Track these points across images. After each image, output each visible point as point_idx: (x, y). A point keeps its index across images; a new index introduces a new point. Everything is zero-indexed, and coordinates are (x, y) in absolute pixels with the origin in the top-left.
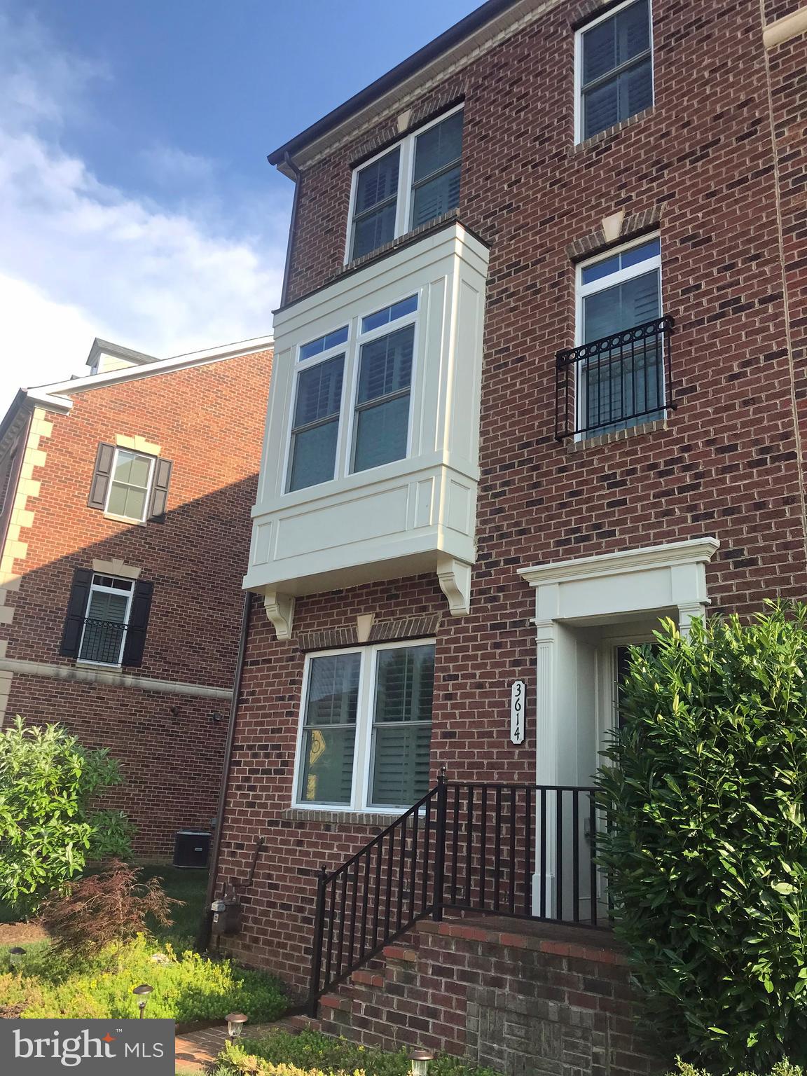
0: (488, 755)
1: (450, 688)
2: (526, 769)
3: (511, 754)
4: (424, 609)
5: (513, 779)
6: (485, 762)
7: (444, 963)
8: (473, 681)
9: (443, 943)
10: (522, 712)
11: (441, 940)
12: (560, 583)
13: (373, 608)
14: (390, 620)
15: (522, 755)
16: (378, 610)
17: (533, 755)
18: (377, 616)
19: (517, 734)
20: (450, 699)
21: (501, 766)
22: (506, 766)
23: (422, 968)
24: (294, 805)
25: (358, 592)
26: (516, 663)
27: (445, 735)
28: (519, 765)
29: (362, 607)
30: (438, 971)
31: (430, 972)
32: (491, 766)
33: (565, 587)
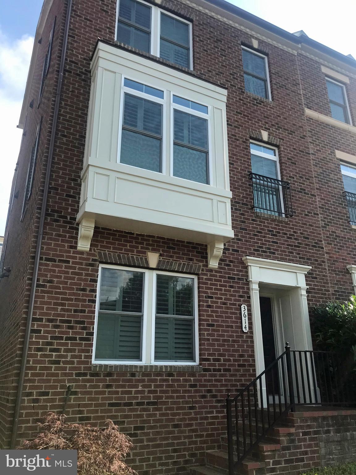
0: (232, 336)
1: (210, 302)
2: (249, 343)
3: (242, 337)
4: (191, 260)
5: (244, 348)
6: (231, 339)
7: (307, 429)
8: (221, 301)
9: (305, 421)
10: (247, 318)
11: (303, 420)
12: (260, 267)
13: (159, 251)
14: (170, 260)
15: (247, 337)
16: (161, 252)
17: (252, 337)
18: (161, 255)
19: (245, 328)
20: (210, 308)
21: (238, 341)
22: (241, 342)
23: (297, 434)
24: (94, 362)
25: (145, 238)
26: (241, 296)
27: (209, 325)
28: (246, 341)
29: (150, 248)
30: (305, 434)
31: (301, 435)
32: (234, 341)
33: (262, 269)
